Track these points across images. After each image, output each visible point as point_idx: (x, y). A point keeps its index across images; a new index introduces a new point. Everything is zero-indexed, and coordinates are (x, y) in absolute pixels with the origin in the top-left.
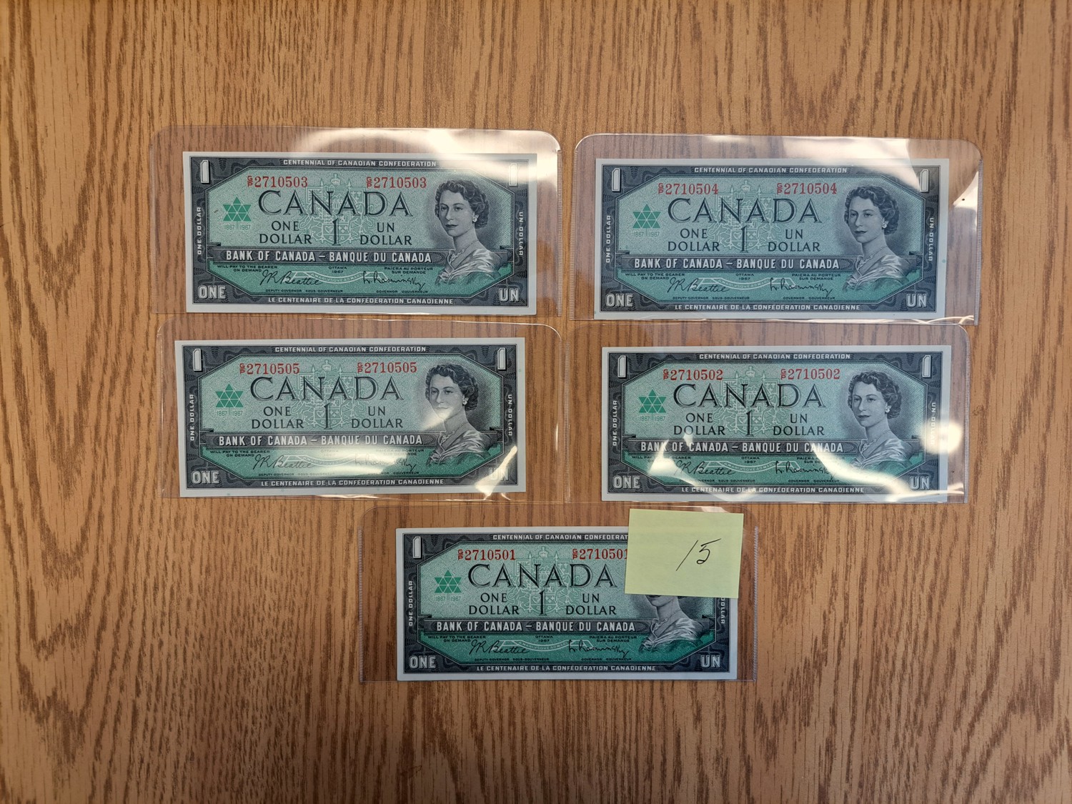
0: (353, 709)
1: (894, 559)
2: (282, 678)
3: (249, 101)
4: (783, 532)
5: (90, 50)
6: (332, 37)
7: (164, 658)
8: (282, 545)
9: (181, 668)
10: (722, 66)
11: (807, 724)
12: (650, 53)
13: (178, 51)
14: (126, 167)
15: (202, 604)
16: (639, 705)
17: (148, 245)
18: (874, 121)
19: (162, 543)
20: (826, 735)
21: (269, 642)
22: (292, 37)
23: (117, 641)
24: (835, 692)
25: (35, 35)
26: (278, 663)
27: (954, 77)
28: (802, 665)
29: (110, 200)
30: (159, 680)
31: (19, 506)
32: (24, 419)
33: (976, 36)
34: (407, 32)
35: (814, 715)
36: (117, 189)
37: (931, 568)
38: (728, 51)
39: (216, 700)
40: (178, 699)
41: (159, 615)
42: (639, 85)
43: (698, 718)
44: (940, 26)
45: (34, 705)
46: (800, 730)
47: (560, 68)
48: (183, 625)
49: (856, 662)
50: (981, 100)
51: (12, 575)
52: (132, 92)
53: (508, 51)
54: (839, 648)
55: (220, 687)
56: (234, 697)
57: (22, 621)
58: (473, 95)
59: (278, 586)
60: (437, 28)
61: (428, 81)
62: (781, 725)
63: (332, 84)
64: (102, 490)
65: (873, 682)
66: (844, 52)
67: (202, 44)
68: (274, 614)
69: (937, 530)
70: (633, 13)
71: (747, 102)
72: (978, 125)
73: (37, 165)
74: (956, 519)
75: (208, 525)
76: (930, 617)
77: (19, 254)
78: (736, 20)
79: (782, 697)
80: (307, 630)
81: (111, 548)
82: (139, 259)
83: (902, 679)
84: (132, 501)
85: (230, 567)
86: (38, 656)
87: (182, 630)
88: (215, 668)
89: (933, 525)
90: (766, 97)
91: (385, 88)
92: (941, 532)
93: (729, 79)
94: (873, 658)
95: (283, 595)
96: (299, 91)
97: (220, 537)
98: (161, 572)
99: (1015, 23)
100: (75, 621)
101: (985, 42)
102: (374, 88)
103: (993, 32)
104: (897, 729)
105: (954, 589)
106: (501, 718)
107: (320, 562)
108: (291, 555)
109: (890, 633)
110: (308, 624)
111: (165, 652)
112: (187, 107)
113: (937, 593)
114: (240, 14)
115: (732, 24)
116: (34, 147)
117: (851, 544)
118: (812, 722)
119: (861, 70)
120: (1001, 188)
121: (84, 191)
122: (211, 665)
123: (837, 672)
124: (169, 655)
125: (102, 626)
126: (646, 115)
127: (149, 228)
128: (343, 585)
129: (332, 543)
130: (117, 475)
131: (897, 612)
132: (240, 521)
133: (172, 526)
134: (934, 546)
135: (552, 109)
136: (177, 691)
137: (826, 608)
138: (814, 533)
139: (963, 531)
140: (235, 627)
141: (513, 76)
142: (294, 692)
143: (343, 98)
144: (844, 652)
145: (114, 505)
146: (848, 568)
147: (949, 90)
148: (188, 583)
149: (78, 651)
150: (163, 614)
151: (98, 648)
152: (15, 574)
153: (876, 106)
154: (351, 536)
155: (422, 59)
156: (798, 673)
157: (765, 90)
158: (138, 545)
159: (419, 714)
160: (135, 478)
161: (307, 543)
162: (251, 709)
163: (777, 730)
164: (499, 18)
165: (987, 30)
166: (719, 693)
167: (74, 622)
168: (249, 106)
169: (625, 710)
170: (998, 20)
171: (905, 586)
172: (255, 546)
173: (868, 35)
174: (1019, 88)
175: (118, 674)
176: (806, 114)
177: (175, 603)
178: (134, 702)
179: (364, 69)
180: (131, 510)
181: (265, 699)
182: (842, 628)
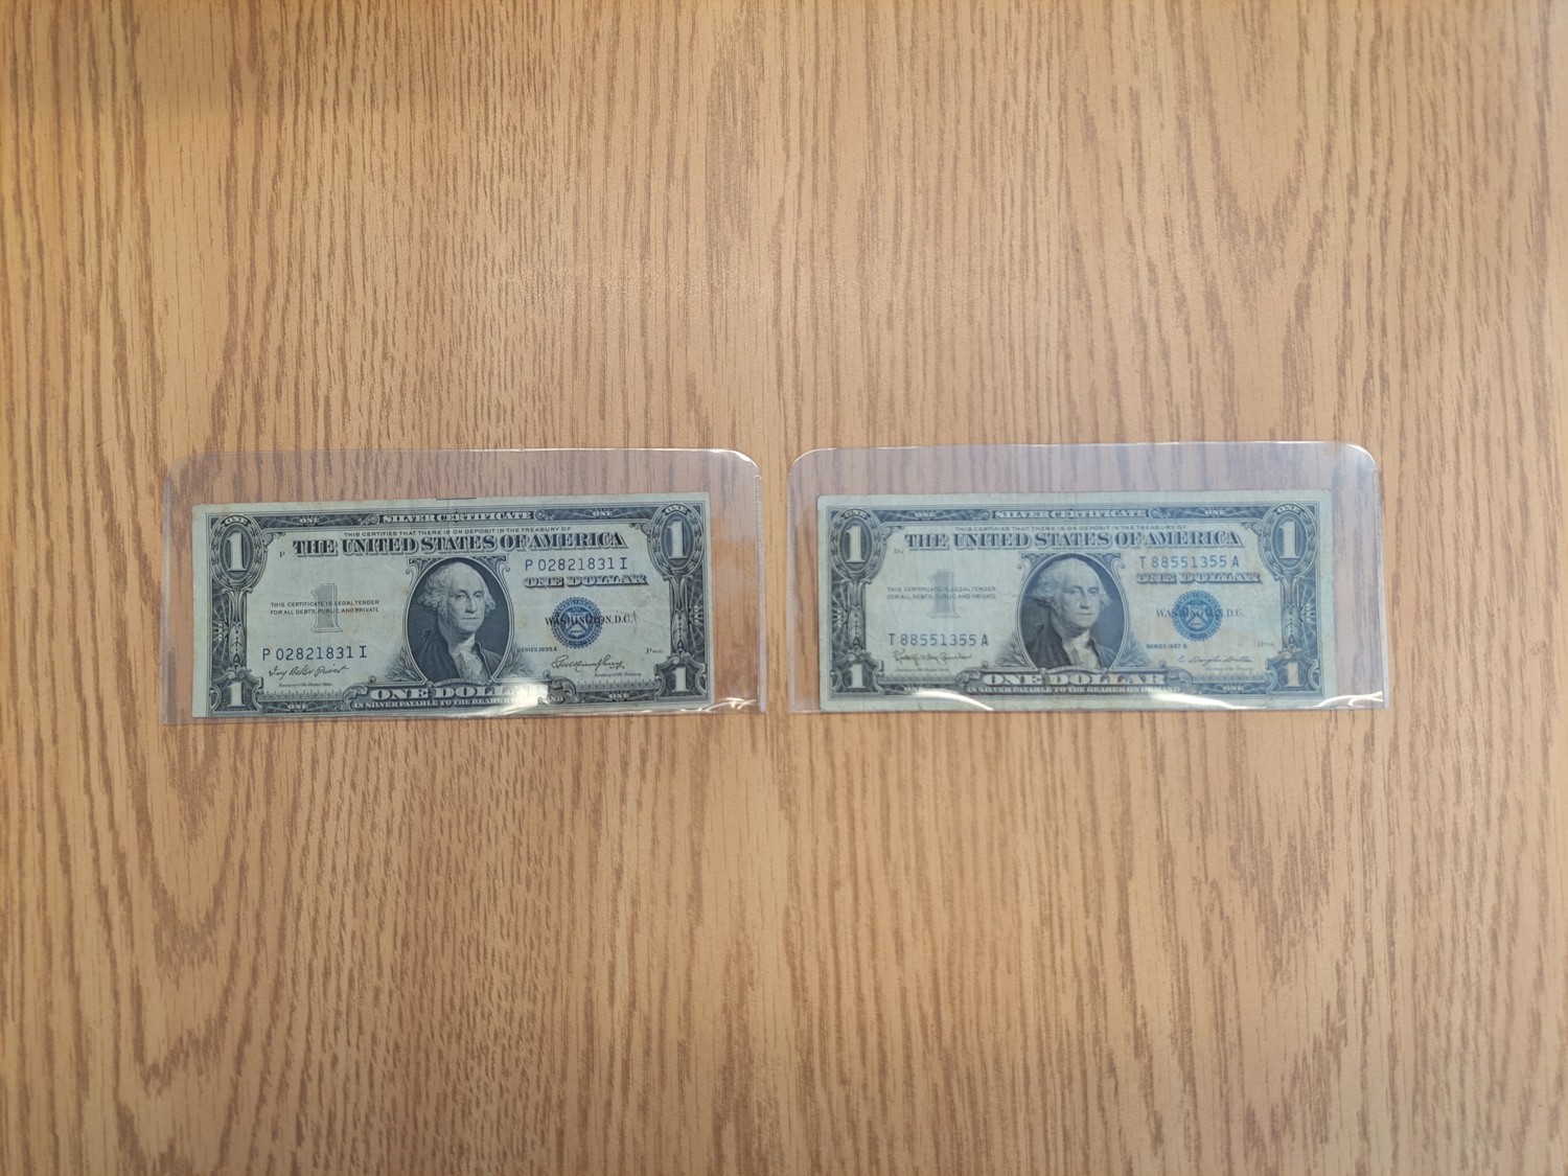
0: (629, 1149)
1: (1434, 877)
2: (519, 1105)
3: (458, 254)
4: (1266, 845)
5: (230, 191)
6: (574, 160)
7: (340, 1082)
8: (515, 897)
9: (365, 1097)
10: (1129, 175)
11: (1325, 1139)
12: (1025, 161)
13: (355, 188)
14: (281, 351)
15: (396, 994)
16: (1068, 1122)
17: (314, 462)
18: (1350, 241)
19: (337, 904)
20: (1356, 1155)
21: (499, 1050)
22: (517, 161)
23: (267, 1060)
24: (1364, 1087)
25: (151, 175)
26: (514, 1081)
27: (1459, 174)
28: (1309, 1047)
29: (258, 399)
30: (332, 1118)
31: (120, 857)
32: (130, 726)
33: (1485, 117)
34: (680, 148)
35: (1333, 1124)
36: (269, 385)
37: (1490, 887)
38: (1136, 154)
39: (419, 1145)
40: (361, 1147)
41: (332, 1015)
42: (1012, 207)
43: (1158, 1139)
44: (1433, 105)
45: (141, 1167)
46: (1315, 1150)
47: (898, 188)
48: (368, 1029)
49: (1391, 1038)
50: (1500, 205)
51: (108, 965)
52: (290, 247)
53: (824, 168)
54: (1363, 1018)
55: (426, 1124)
56: (447, 1139)
57: (123, 1034)
58: (777, 230)
59: (511, 962)
60: (722, 141)
61: (712, 215)
62: (1286, 1142)
63: (576, 224)
64: (245, 827)
65: (1420, 1068)
66: (1300, 147)
67: (389, 174)
68: (505, 1005)
69: (1495, 828)
70: (999, 107)
71: (1168, 223)
72: (1499, 241)
73: (153, 355)
74: (1521, 811)
75: (404, 872)
76: (1497, 962)
77: (125, 483)
78: (1145, 109)
79: (1284, 1100)
80: (557, 1029)
81: (258, 916)
82: (300, 484)
83: (1463, 1062)
84: (290, 843)
85: (438, 937)
86: (146, 1090)
87: (368, 1037)
88: (418, 1094)
89: (1488, 822)
90: (1195, 214)
91: (652, 227)
92: (1501, 832)
93: (1140, 191)
94: (1415, 1030)
95: (519, 975)
96: (529, 236)
97: (422, 890)
98: (335, 949)
99: (1538, 96)
100: (203, 1031)
101: (1499, 124)
102: (637, 227)
103: (1508, 110)
104: (1462, 1141)
105: (1529, 918)
106: (857, 1153)
107: (573, 921)
108: (530, 915)
109: (1438, 990)
110: (558, 1018)
111: (342, 1076)
112: (369, 265)
113: (1504, 925)
114: (443, 133)
115: (1139, 117)
116: (149, 330)
117: (1369, 855)
118: (1332, 1137)
119: (1327, 171)
120: (1540, 325)
121: (220, 388)
122: (411, 1089)
123: (1364, 1055)
124: (347, 1078)
125: (246, 1036)
126: (1024, 248)
127: (315, 438)
128: (609, 955)
129: (591, 892)
130: (268, 803)
131: (1446, 957)
132: (453, 864)
133: (352, 876)
134: (1492, 853)
135: (890, 245)
136: (359, 1134)
137: (1340, 957)
138: (1312, 843)
139: (1533, 830)
140: (447, 1028)
141: (833, 202)
142: (539, 1127)
143: (593, 243)
144: (1372, 1023)
145: (262, 849)
146: (1367, 895)
147: (1453, 193)
148: (375, 964)
149: (208, 1078)
150: (338, 1013)
151: (239, 1072)
152: (113, 962)
153: (1352, 220)
154: (619, 879)
155: (703, 184)
156: (1304, 1059)
157: (1192, 205)
158: (299, 909)
159: (730, 1152)
160: (295, 806)
161: (554, 893)
162: (473, 1156)
163: (1279, 1152)
164: (809, 124)
165: (1500, 108)
166: (1188, 1098)
167: (201, 1034)
168: (458, 260)
169: (1046, 1131)
170: (1514, 94)
171: (1455, 916)
172: (475, 902)
173: (1332, 122)
174: (1554, 186)
175: (268, 1111)
176: (1253, 235)
177: (356, 996)
178: (294, 1154)
179: (621, 201)
180: (289, 855)
181: (495, 1140)
182: (1365, 987)
